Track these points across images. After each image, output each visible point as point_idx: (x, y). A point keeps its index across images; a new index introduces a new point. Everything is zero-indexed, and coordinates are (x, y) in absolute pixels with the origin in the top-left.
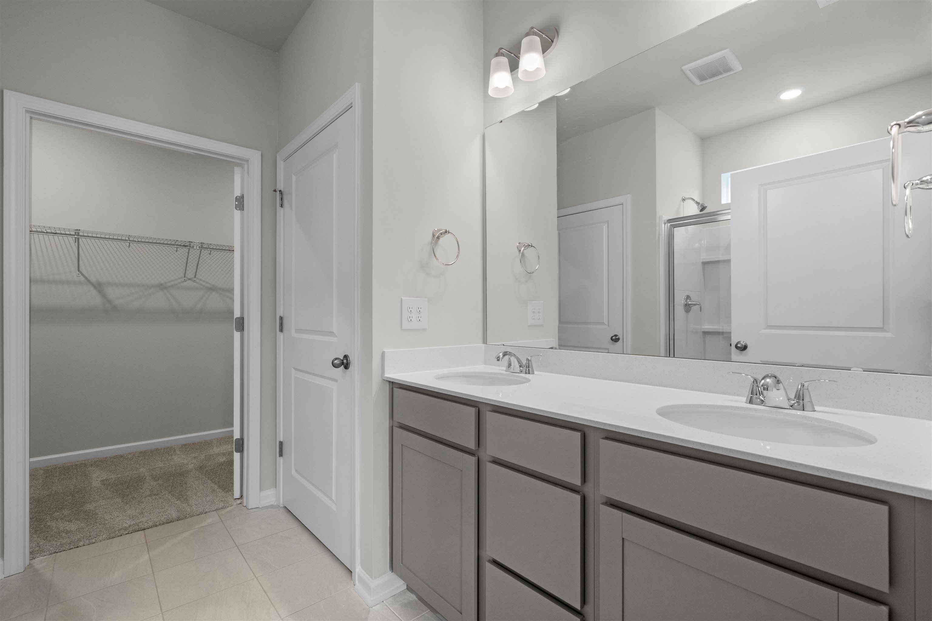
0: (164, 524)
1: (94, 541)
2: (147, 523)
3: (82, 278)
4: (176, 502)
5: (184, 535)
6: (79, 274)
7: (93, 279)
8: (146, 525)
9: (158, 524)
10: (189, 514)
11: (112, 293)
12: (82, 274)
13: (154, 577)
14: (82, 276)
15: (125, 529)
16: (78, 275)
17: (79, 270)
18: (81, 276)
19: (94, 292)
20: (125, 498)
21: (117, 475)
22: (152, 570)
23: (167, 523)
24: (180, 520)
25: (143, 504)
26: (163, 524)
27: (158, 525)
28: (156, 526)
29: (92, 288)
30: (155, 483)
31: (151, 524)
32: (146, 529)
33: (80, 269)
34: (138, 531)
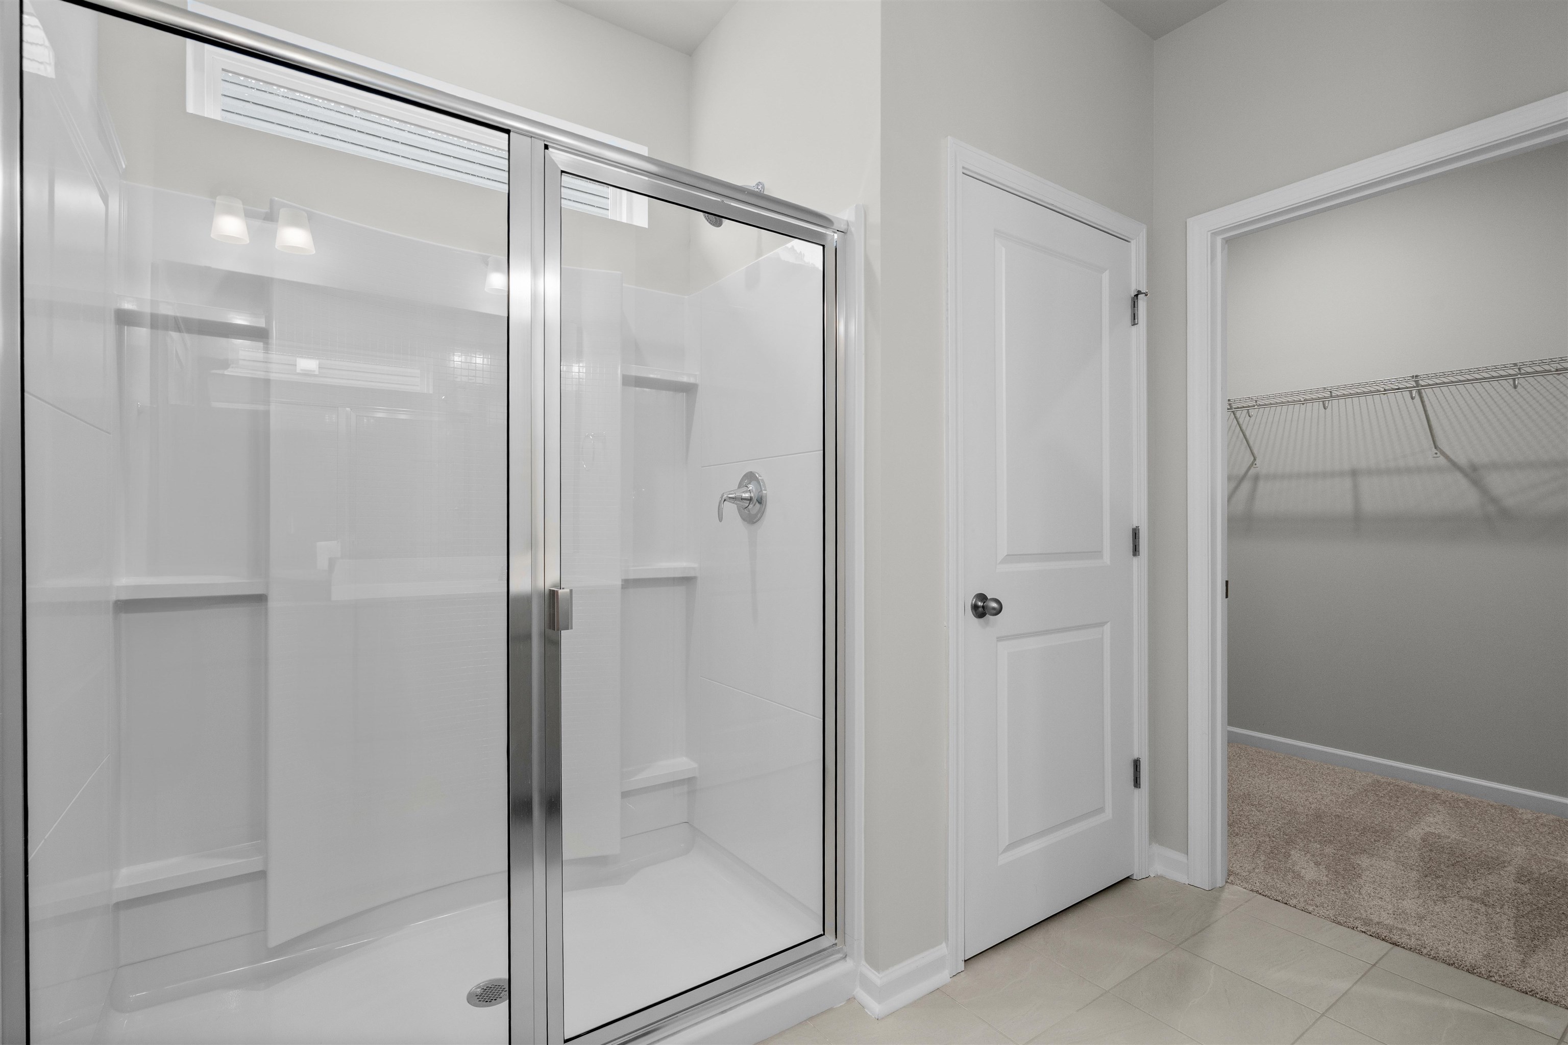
0: (1436, 959)
1: (1311, 909)
2: (1408, 937)
3: (1442, 460)
4: (1505, 940)
5: (1448, 1004)
6: (1436, 454)
7: (1462, 460)
8: (1404, 940)
9: (1425, 951)
10: (1502, 974)
11: (1498, 483)
12: (1443, 454)
13: (1318, 1020)
14: (1442, 458)
15: (1367, 922)
16: (1435, 456)
17: (1436, 447)
18: (1441, 456)
19: (1463, 483)
20: (1429, 879)
21: (1465, 836)
22: (1327, 1011)
23: (1444, 961)
24: (1473, 974)
25: (1443, 905)
26: (1434, 958)
27: (1423, 954)
28: (1420, 953)
29: (1459, 476)
30: (1512, 885)
31: (1413, 942)
32: (1398, 946)
33: (1438, 444)
34: (1383, 940)
